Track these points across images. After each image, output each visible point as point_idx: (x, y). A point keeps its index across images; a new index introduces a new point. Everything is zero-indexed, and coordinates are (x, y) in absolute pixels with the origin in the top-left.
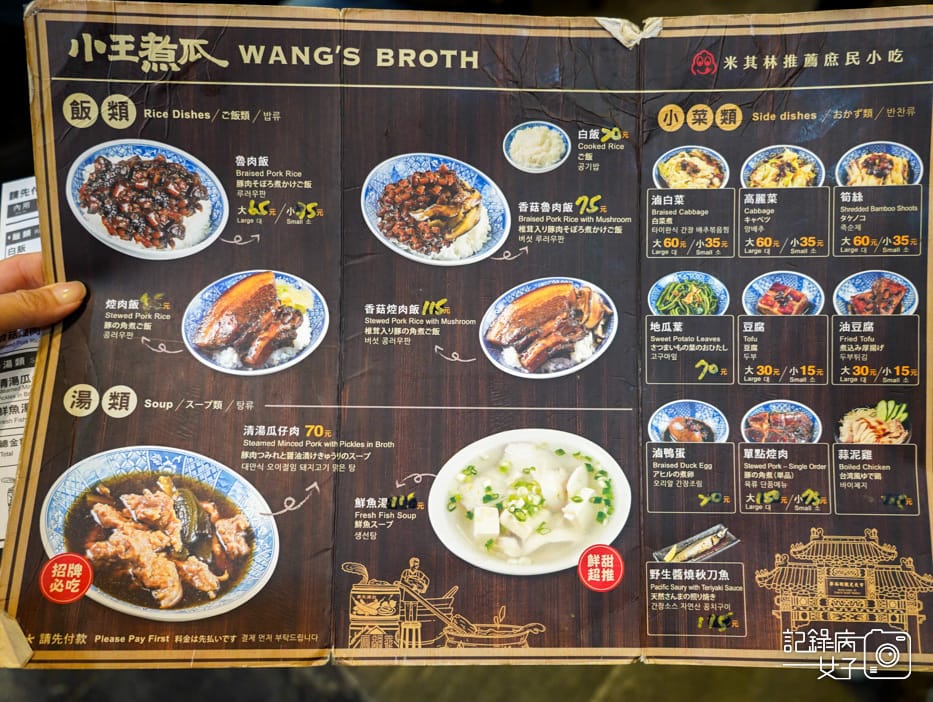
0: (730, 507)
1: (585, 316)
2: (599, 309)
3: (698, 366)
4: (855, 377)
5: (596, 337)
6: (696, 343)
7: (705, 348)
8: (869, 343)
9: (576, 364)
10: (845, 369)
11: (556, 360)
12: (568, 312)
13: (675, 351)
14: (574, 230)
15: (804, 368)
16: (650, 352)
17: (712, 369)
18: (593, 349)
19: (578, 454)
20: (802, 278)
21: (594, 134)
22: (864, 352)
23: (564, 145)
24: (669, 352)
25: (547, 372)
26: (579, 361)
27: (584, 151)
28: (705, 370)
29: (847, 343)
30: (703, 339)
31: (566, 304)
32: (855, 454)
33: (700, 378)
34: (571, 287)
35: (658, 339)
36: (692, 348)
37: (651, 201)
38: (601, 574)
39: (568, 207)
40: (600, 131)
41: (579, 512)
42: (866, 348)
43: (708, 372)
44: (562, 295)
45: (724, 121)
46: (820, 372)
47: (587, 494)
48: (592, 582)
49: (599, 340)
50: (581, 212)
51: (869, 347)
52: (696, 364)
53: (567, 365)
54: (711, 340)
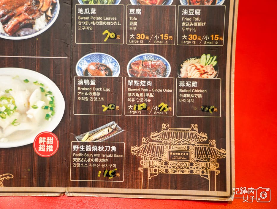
0: (119, 112)
1: (41, 4)
3: (104, 34)
4: (189, 41)
5: (47, 17)
6: (103, 21)
7: (108, 23)
8: (198, 22)
9: (36, 32)
10: (185, 37)
11: (24, 29)
12: (31, 1)
13: (92, 25)
15: (162, 35)
16: (78, 25)
17: (112, 35)
18: (46, 23)
19: (36, 82)
22: (195, 27)
24: (88, 26)
25: (19, 36)
26: (37, 29)
28: (108, 36)
29: (186, 21)
30: (107, 18)
32: (188, 84)
33: (105, 40)
35: (82, 18)
36: (101, 23)
38: (46, 148)
41: (36, 114)
42: (196, 24)
43: (110, 37)
46: (171, 38)
47: (41, 104)
48: (41, 152)
49: (49, 18)
51: (198, 24)
52: (103, 32)
53: (31, 32)
54: (111, 19)
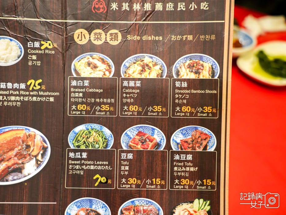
1: (32, 148)
2: (40, 144)
4: (182, 185)
5: (37, 161)
6: (94, 165)
7: (99, 168)
8: (190, 166)
9: (25, 176)
10: (177, 181)
11: (13, 174)
12: (22, 146)
13: (82, 169)
14: (26, 99)
15: (154, 180)
16: (68, 169)
17: (103, 180)
18: (35, 168)
20: (154, 129)
21: (37, 45)
22: (187, 171)
23: (20, 50)
24: (79, 170)
25: (7, 181)
26: (27, 174)
27: (32, 54)
28: (99, 181)
29: (178, 166)
30: (98, 163)
31: (21, 141)
33: (96, 185)
34: (24, 132)
35: (73, 162)
36: (92, 167)
37: (70, 83)
39: (23, 86)
40: (40, 43)
42: (188, 169)
43: (101, 181)
44: (18, 136)
45: (111, 39)
46: (163, 182)
49: (39, 163)
50: (31, 89)
51: (190, 169)
52: (94, 177)
53: (19, 177)
54: (103, 163)
